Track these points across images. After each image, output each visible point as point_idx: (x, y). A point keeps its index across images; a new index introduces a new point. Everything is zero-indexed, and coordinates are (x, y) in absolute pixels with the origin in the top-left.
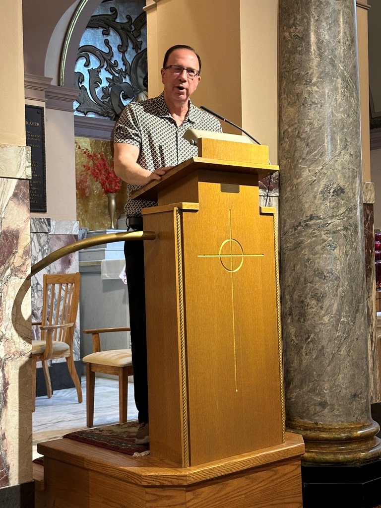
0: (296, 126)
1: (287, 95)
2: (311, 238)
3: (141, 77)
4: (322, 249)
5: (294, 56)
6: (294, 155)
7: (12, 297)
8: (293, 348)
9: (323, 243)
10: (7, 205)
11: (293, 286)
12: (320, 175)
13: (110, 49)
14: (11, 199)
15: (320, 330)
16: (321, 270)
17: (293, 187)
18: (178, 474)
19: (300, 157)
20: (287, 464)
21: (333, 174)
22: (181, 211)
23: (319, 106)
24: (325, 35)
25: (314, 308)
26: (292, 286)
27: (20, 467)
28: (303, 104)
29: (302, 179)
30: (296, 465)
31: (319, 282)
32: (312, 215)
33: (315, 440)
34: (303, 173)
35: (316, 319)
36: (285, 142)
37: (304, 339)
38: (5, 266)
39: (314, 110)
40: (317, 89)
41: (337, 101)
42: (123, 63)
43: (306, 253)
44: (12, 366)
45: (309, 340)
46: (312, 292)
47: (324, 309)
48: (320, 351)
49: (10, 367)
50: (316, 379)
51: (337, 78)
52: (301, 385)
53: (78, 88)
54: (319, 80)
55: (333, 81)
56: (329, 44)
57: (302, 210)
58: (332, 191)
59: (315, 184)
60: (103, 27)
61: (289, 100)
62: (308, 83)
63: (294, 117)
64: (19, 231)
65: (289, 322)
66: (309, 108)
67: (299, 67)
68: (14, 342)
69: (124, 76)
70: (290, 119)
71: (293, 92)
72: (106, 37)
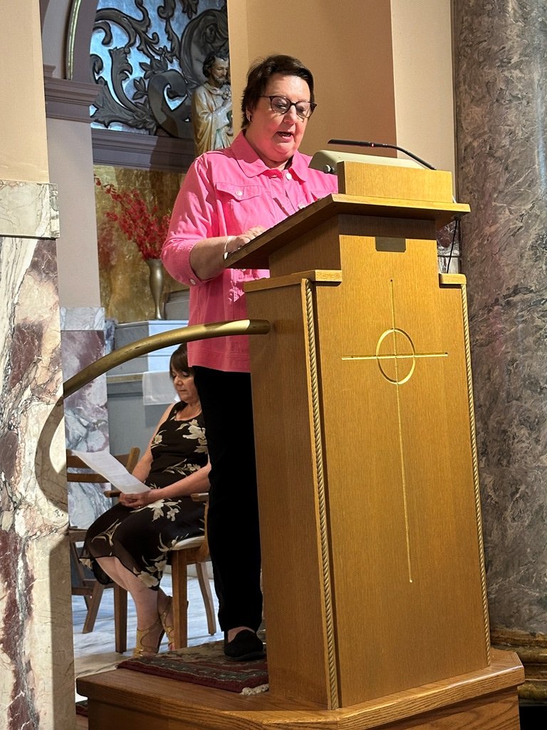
0: (486, 137)
1: (469, 85)
2: (516, 324)
3: (198, 60)
4: (535, 342)
5: (479, 19)
6: (483, 186)
7: (34, 436)
8: (490, 511)
9: (536, 332)
10: (22, 282)
11: (488, 406)
12: (529, 218)
13: (145, 13)
14: (27, 272)
15: (536, 479)
16: (534, 378)
17: (483, 240)
18: (322, 720)
19: (495, 189)
20: (496, 701)
22: (313, 284)
23: (524, 102)
25: (524, 442)
26: (485, 405)
27: (55, 717)
28: (497, 101)
29: (498, 225)
30: (511, 702)
31: (532, 397)
32: (517, 286)
33: (532, 662)
34: (500, 216)
35: (529, 459)
36: (468, 165)
37: (509, 494)
38: (21, 384)
39: (517, 109)
40: (520, 75)
42: (167, 36)
43: (508, 350)
44: (37, 549)
45: (518, 495)
46: (521, 415)
47: (541, 442)
48: (537, 512)
49: (35, 551)
50: (531, 559)
52: (506, 570)
53: (94, 82)
54: (524, 59)
57: (499, 279)
59: (521, 234)
61: (473, 93)
62: (505, 64)
63: (483, 123)
64: (43, 325)
65: (483, 466)
66: (508, 106)
67: (488, 38)
68: (40, 509)
69: (170, 58)
70: (476, 126)
71: (479, 80)
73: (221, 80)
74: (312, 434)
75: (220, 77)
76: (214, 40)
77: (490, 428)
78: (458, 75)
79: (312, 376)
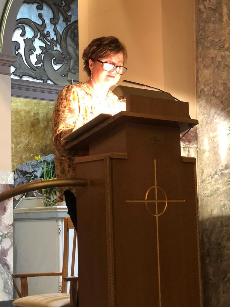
0: (211, 86)
2: (226, 186)
3: (70, 45)
5: (208, 25)
11: (211, 229)
13: (43, 21)
17: (209, 140)
19: (216, 113)
28: (217, 67)
29: (217, 132)
32: (227, 165)
34: (218, 127)
36: (202, 100)
37: (221, 279)
40: (229, 54)
42: (54, 33)
43: (222, 199)
45: (226, 279)
46: (228, 235)
53: (15, 55)
60: (37, 3)
61: (205, 63)
62: (222, 48)
63: (210, 78)
66: (223, 70)
67: (213, 35)
69: (56, 44)
70: (206, 80)
71: (208, 56)
72: (40, 11)
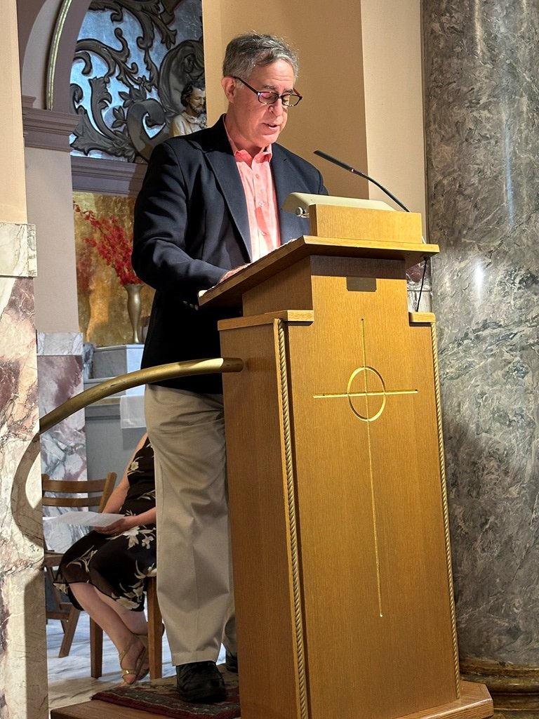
0: (455, 175)
1: (439, 125)
2: (485, 358)
3: (176, 89)
4: (504, 376)
5: (449, 61)
6: (453, 222)
7: (10, 472)
8: (460, 541)
9: (505, 366)
11: (458, 438)
12: (497, 255)
13: (125, 43)
15: (505, 510)
16: (503, 410)
17: (453, 276)
19: (464, 226)
21: (519, 252)
22: (285, 324)
23: (493, 142)
24: (499, 27)
25: (493, 473)
26: (455, 437)
28: (466, 140)
29: (467, 261)
31: (501, 430)
32: (486, 320)
33: (502, 692)
34: (469, 253)
35: (498, 491)
36: (438, 202)
37: (478, 525)
39: (486, 148)
40: (488, 115)
41: (521, 133)
42: (146, 66)
43: (478, 384)
44: (13, 584)
45: (487, 526)
46: (490, 447)
47: (510, 474)
48: (506, 543)
49: (11, 586)
50: (500, 589)
51: (522, 96)
52: (476, 600)
53: (74, 111)
54: (492, 99)
55: (514, 101)
56: (507, 41)
57: (469, 314)
58: (517, 281)
59: (490, 270)
60: (111, 9)
61: (443, 132)
62: (474, 104)
63: (453, 161)
64: (20, 362)
65: (453, 497)
66: (477, 145)
67: (458, 79)
68: (15, 545)
69: (149, 88)
70: (446, 164)
71: (449, 120)
72: (117, 25)
73: (198, 109)
74: (284, 471)
75: (198, 107)
76: (192, 69)
77: (460, 459)
78: (429, 114)
79: (284, 414)
